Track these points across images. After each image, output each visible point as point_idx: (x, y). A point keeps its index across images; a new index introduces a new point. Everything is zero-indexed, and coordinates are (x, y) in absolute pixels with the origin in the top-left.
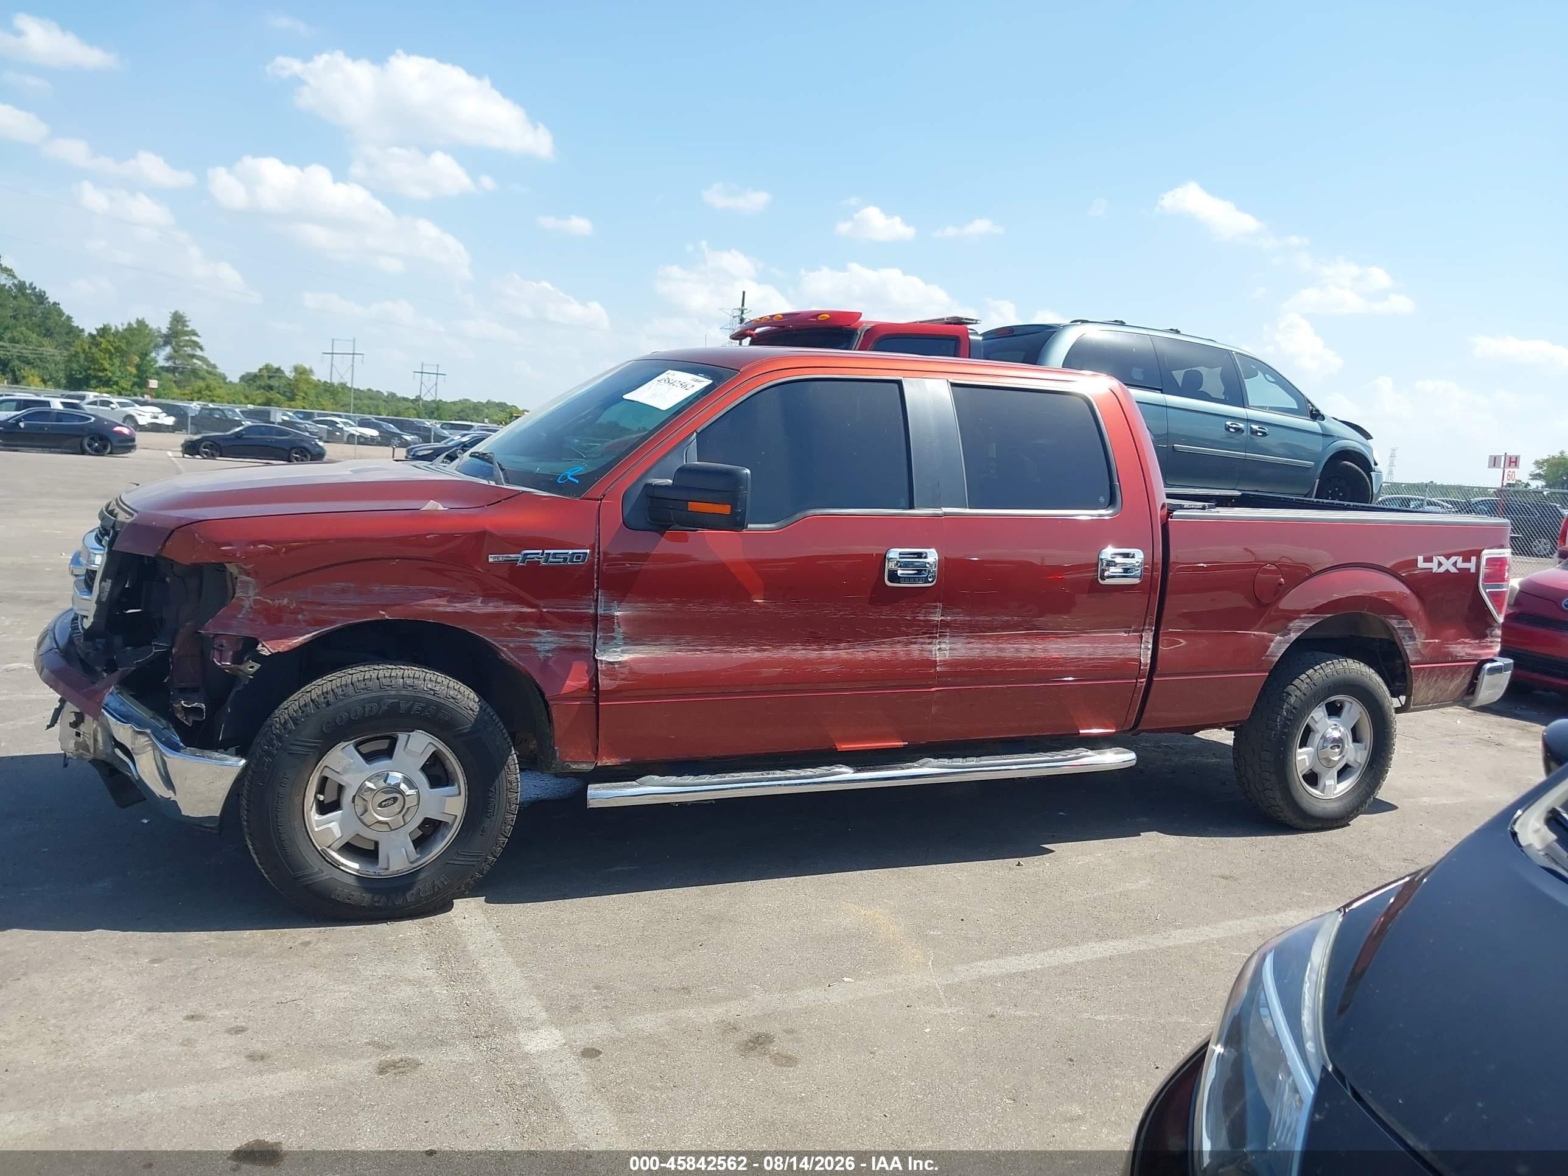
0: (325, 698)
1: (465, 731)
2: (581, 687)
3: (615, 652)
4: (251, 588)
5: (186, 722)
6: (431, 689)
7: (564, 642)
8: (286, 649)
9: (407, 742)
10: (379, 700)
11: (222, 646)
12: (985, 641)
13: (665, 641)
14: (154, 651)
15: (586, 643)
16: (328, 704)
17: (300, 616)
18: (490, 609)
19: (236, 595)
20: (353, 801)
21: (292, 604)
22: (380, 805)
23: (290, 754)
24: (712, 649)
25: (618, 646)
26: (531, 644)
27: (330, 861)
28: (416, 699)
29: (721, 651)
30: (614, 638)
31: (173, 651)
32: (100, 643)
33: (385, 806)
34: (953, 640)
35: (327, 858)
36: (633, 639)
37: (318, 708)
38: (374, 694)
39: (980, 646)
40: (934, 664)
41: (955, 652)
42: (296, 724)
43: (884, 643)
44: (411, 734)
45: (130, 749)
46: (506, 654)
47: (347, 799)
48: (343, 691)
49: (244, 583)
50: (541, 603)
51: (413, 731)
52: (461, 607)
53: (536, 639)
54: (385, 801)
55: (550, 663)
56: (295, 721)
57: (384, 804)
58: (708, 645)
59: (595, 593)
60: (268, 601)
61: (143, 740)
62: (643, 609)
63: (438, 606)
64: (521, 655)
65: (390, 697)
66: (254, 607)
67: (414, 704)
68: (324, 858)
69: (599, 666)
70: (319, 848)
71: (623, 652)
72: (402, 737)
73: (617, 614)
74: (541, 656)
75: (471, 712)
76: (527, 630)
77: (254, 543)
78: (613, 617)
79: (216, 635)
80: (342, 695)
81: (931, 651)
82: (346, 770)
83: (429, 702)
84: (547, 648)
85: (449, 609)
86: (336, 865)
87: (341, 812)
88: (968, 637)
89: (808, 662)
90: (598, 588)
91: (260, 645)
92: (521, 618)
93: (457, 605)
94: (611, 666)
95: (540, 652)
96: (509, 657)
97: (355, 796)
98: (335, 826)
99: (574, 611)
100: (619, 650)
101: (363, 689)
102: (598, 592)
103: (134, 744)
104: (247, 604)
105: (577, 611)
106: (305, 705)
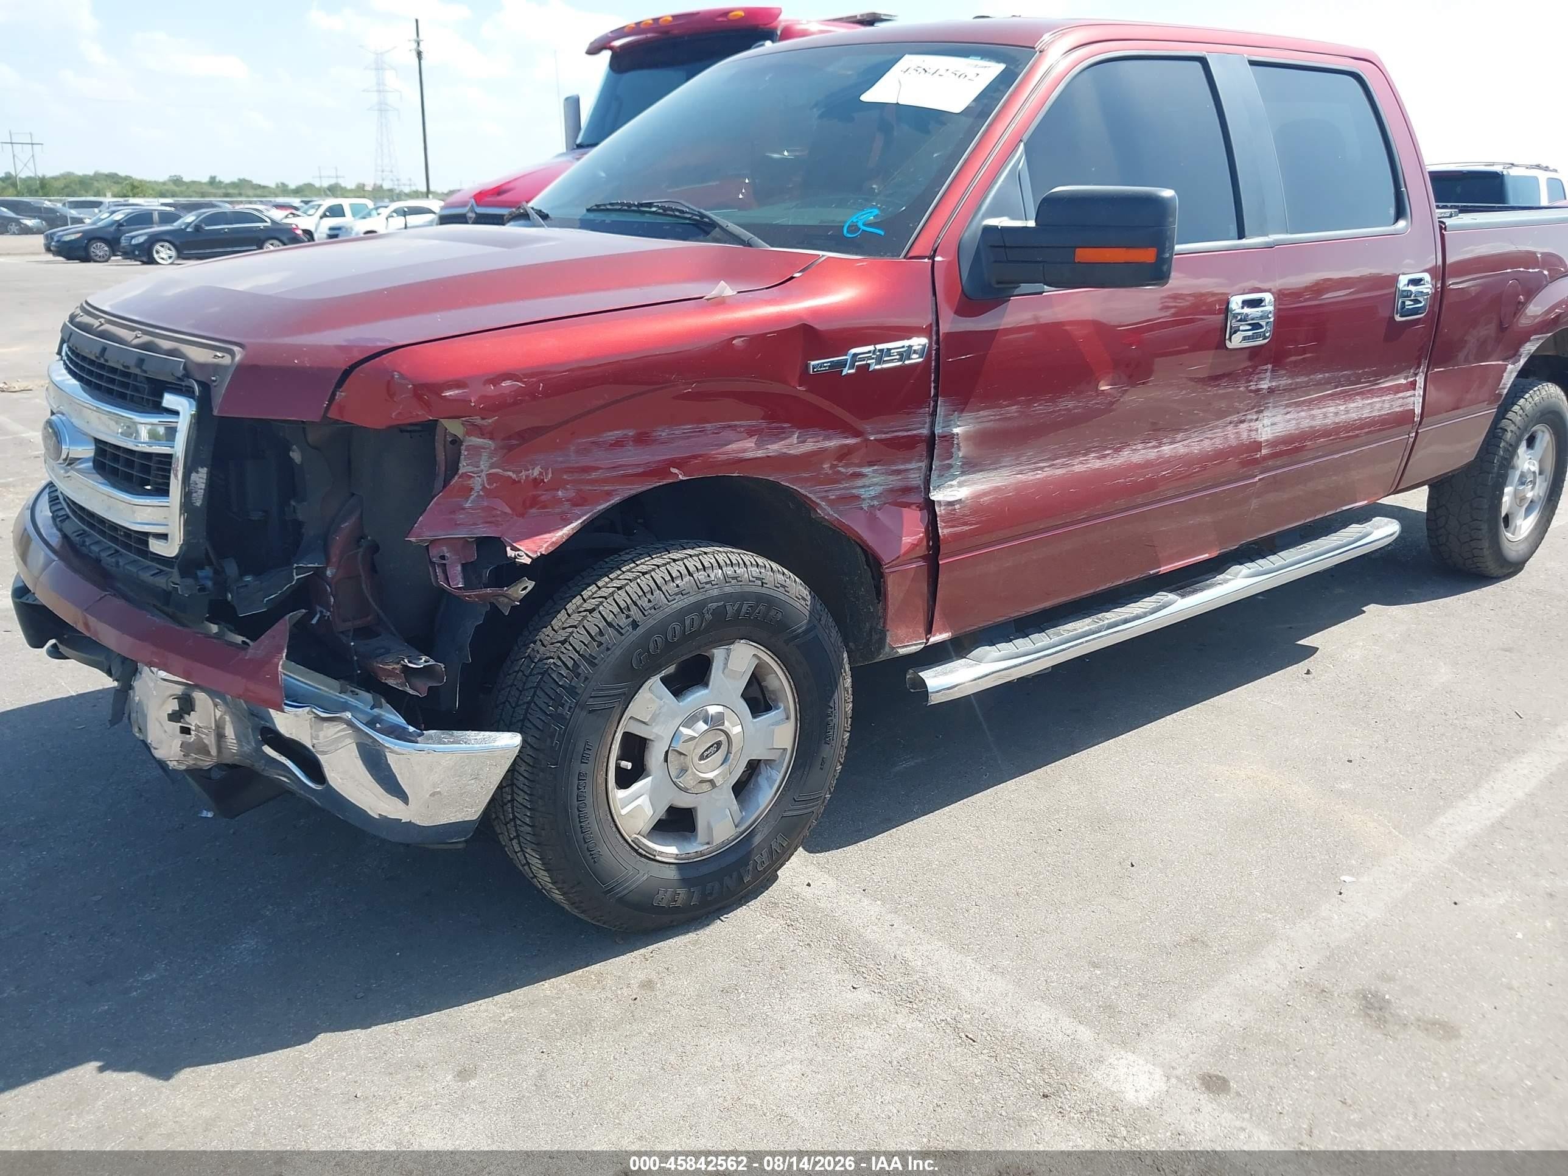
0: (628, 617)
1: (800, 631)
2: (915, 542)
3: (952, 486)
4: (485, 455)
5: (411, 692)
6: (757, 578)
7: (894, 481)
8: (551, 549)
9: (727, 660)
10: (698, 607)
11: (443, 557)
12: (1299, 409)
13: (1006, 461)
14: (296, 577)
15: (915, 479)
16: (635, 625)
17: (560, 493)
18: (810, 446)
19: (460, 472)
20: (666, 760)
21: (547, 474)
22: (702, 758)
23: (590, 712)
24: (1053, 465)
25: (954, 477)
26: (854, 491)
27: (644, 853)
28: (743, 597)
29: (1063, 465)
30: (950, 466)
31: (329, 573)
32: (206, 578)
33: (707, 757)
34: (1274, 412)
35: (640, 850)
36: (971, 466)
37: (622, 634)
38: (693, 599)
39: (1295, 416)
40: (1257, 446)
41: (1275, 427)
42: (592, 664)
43: (1217, 427)
44: (732, 647)
45: (311, 748)
46: (826, 511)
47: (654, 758)
48: (649, 601)
49: (476, 450)
50: (868, 428)
51: (733, 643)
52: (775, 448)
53: (860, 482)
54: (707, 750)
55: (878, 514)
56: (591, 661)
57: (705, 754)
58: (1049, 459)
59: (932, 404)
60: (510, 474)
61: (333, 731)
62: (985, 419)
63: (744, 451)
64: (841, 508)
65: (713, 599)
66: (488, 487)
67: (741, 605)
68: (636, 851)
69: (937, 509)
70: (630, 841)
71: (960, 485)
72: (719, 653)
73: (956, 430)
74: (865, 506)
75: (803, 602)
76: (851, 470)
77: (496, 380)
78: (952, 436)
79: (432, 542)
80: (650, 609)
81: (1257, 430)
82: (654, 717)
83: (760, 598)
84: (873, 493)
85: (760, 454)
86: (650, 857)
87: (650, 778)
88: (1287, 406)
89: (1148, 464)
90: (936, 395)
91: (508, 549)
92: (844, 454)
93: (769, 446)
94: (950, 508)
95: (864, 499)
96: (829, 514)
97: (667, 752)
98: (644, 801)
99: (905, 434)
100: (954, 483)
101: (676, 594)
102: (936, 402)
103: (317, 738)
104: (477, 483)
105: (909, 433)
106: (601, 633)
